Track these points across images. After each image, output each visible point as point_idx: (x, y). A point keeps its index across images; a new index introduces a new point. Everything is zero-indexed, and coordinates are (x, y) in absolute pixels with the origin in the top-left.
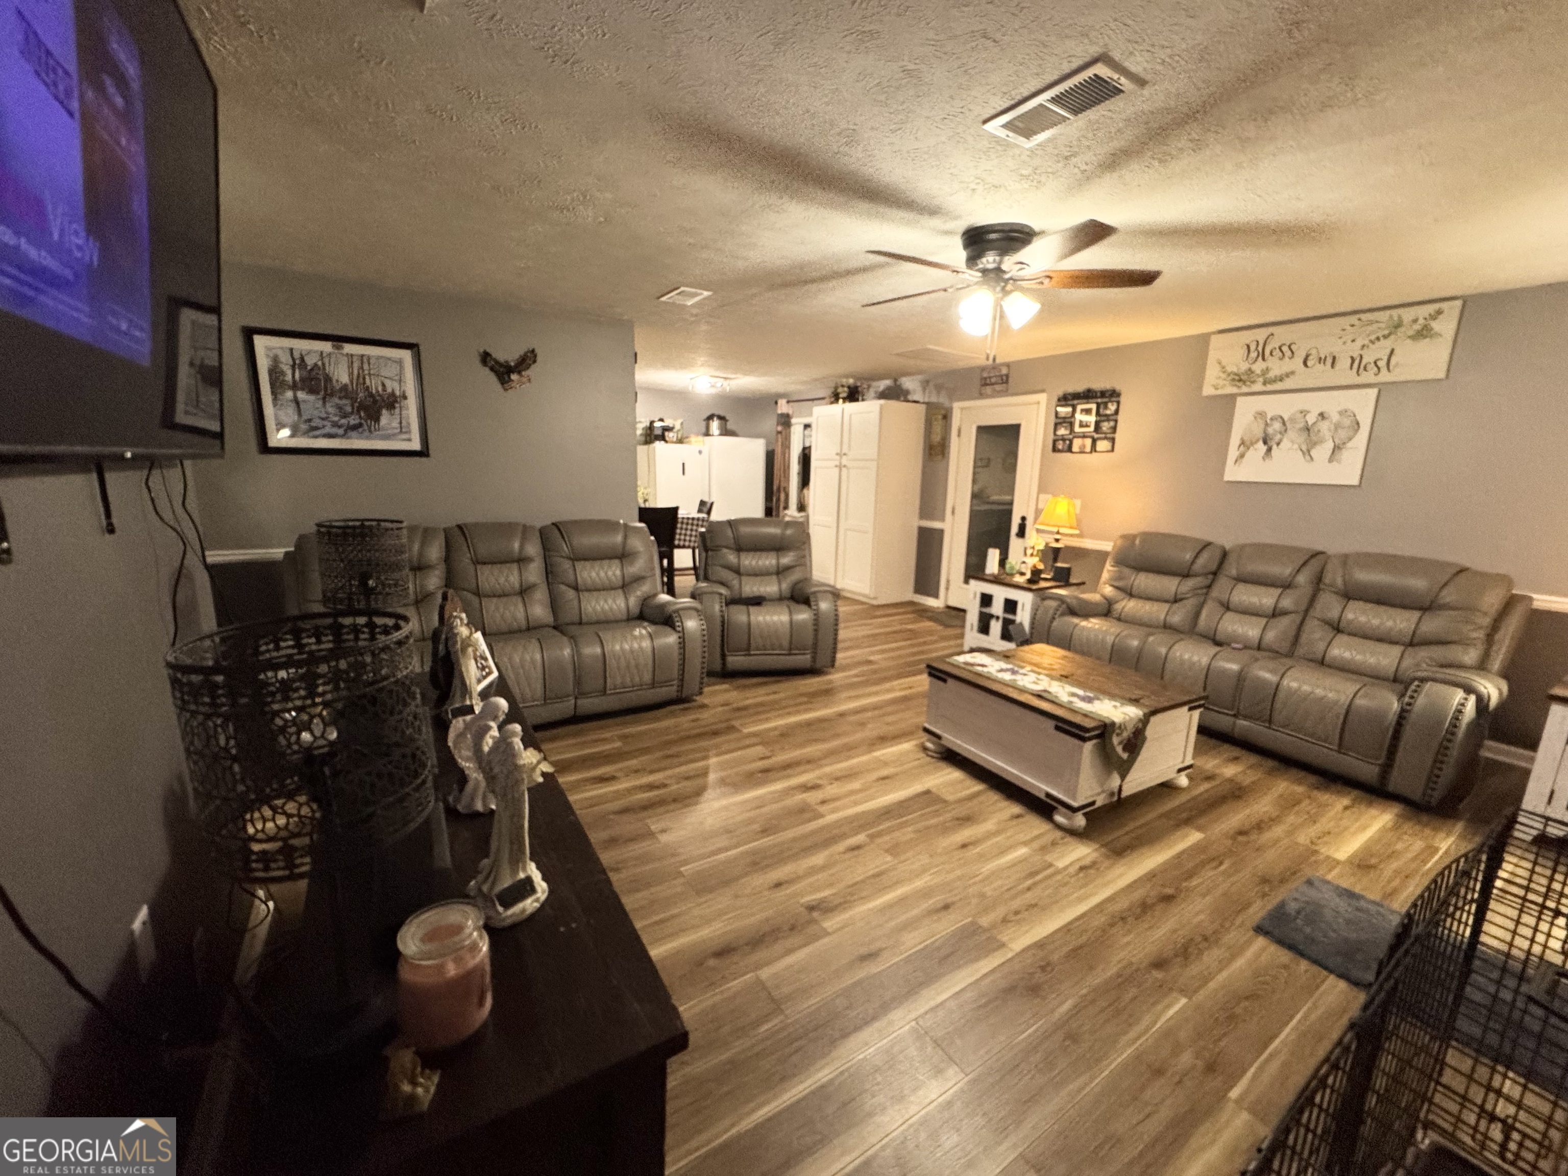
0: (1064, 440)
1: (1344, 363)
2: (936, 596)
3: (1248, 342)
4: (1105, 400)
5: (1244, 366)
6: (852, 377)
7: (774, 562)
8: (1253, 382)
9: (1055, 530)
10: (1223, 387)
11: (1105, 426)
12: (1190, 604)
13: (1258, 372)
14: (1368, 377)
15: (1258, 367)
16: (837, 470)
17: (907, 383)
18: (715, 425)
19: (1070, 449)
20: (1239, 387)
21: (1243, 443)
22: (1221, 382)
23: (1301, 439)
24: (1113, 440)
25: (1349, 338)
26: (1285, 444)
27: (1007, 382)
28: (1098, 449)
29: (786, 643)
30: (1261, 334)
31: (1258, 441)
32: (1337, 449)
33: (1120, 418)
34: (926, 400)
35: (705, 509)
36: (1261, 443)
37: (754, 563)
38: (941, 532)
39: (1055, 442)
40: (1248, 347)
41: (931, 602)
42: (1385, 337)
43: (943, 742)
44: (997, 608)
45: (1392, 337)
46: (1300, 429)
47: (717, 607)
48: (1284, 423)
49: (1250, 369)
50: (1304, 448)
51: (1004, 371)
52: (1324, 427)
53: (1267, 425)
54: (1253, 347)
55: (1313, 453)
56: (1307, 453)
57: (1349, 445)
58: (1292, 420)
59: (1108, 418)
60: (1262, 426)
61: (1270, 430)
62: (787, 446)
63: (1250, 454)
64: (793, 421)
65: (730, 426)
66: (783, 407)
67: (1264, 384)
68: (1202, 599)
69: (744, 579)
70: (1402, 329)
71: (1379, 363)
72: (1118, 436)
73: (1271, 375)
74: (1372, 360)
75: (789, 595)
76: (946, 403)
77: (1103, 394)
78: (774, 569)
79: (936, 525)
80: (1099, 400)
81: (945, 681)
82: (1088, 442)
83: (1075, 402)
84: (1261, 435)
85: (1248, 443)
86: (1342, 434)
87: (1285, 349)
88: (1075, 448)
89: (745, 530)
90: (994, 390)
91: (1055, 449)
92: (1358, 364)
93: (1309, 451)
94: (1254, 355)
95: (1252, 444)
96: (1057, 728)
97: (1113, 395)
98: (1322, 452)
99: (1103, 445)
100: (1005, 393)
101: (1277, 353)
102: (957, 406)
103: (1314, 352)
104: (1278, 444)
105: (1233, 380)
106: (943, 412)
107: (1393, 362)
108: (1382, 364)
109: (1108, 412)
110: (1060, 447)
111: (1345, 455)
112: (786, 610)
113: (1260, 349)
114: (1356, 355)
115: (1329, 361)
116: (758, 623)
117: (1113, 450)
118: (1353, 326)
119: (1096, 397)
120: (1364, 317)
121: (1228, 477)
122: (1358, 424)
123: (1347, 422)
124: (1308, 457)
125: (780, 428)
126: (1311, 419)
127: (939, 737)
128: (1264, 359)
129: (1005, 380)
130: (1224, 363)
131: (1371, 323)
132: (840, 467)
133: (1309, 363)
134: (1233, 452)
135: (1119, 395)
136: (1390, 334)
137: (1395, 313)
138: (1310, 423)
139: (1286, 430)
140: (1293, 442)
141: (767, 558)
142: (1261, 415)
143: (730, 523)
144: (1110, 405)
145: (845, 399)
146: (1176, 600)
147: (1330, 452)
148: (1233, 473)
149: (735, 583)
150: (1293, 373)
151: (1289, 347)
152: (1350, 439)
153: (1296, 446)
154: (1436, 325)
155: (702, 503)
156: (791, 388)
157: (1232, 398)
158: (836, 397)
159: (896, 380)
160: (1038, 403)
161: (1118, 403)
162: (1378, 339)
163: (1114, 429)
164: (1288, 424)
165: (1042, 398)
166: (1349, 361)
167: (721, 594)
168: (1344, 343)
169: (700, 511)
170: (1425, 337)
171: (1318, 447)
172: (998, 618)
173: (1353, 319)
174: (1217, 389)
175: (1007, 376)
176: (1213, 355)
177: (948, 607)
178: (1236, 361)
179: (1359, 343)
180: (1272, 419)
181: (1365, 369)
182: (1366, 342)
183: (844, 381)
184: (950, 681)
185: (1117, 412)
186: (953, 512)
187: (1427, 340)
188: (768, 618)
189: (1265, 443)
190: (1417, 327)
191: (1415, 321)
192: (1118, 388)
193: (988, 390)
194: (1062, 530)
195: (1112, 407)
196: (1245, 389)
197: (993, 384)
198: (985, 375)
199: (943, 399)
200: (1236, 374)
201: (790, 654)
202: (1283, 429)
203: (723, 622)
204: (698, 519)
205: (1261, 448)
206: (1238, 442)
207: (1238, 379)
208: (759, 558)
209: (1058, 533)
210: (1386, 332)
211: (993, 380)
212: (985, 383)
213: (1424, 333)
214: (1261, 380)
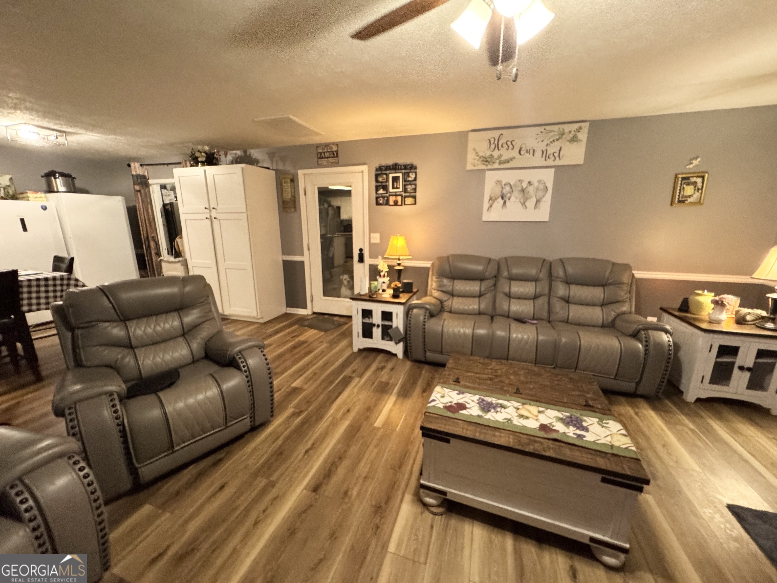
0: (383, 197)
1: (538, 153)
2: (305, 307)
3: (489, 138)
4: (408, 171)
5: (488, 153)
6: (208, 145)
7: (176, 323)
8: (494, 163)
9: (397, 257)
10: (478, 164)
11: (409, 188)
12: (489, 296)
13: (496, 156)
14: (550, 162)
15: (496, 154)
16: (208, 221)
17: (255, 153)
18: (59, 183)
19: (387, 203)
20: (486, 165)
21: (491, 199)
22: (476, 162)
23: (520, 196)
24: (414, 197)
25: (540, 139)
26: (513, 199)
27: (337, 156)
28: (406, 203)
29: (221, 420)
30: (496, 134)
31: (498, 198)
32: (538, 201)
33: (418, 182)
34: (275, 168)
35: (64, 266)
36: (500, 198)
37: (149, 330)
38: (302, 263)
39: (377, 198)
40: (490, 142)
41: (301, 312)
42: (557, 140)
43: (449, 497)
44: (377, 319)
45: (560, 140)
46: (520, 191)
47: (107, 413)
48: (511, 187)
49: (491, 155)
50: (522, 201)
51: (334, 149)
52: (531, 189)
53: (502, 188)
54: (492, 141)
55: (526, 204)
56: (524, 204)
57: (543, 199)
58: (515, 185)
59: (410, 183)
60: (501, 189)
61: (505, 191)
62: (148, 201)
63: (495, 205)
64: (150, 181)
65: (78, 184)
66: (136, 169)
67: (500, 163)
68: (494, 292)
69: (140, 353)
70: (565, 136)
71: (555, 154)
72: (418, 194)
73: (503, 159)
74: (552, 153)
75: (203, 354)
76: (292, 171)
77: (405, 167)
78: (180, 331)
79: (297, 258)
80: (403, 171)
81: (448, 441)
82: (399, 198)
83: (388, 172)
84: (499, 194)
85: (494, 198)
86: (540, 194)
87: (509, 143)
88: (391, 202)
89: (126, 296)
90: (328, 162)
91: (378, 204)
92: (544, 153)
93: (524, 203)
94: (493, 146)
95: (496, 199)
96: (604, 480)
97: (412, 168)
98: (531, 203)
99: (409, 201)
100: (337, 164)
101: (505, 145)
102: (301, 172)
103: (523, 146)
104: (509, 199)
105: (483, 161)
106: (291, 177)
107: (561, 155)
108: (556, 155)
109: (410, 179)
110: (381, 202)
111: (542, 204)
112: (210, 381)
113: (496, 142)
114: (544, 150)
115: (531, 152)
116: (179, 413)
117: (415, 204)
118: (542, 132)
119: (401, 169)
120: (548, 128)
121: (484, 219)
122: (547, 188)
123: (542, 187)
124: (524, 206)
125: (137, 188)
126: (525, 185)
127: (444, 493)
128: (499, 150)
129: (335, 155)
130: (478, 150)
131: (551, 131)
132: (210, 219)
133: (522, 153)
134: (486, 205)
135: (416, 168)
136: (559, 138)
137: (561, 126)
138: (524, 187)
139: (512, 191)
140: (516, 198)
141: (166, 321)
142: (499, 182)
143: (102, 290)
144: (411, 174)
145: (203, 163)
146: (480, 296)
147: (535, 203)
148: (487, 216)
149: (129, 360)
150: (514, 158)
151: (511, 142)
152: (544, 196)
153: (518, 200)
154: (580, 135)
155: (58, 260)
156: (143, 152)
157: (483, 171)
158: (195, 162)
159: (245, 152)
160: (362, 172)
161: (416, 173)
162: (554, 140)
163: (415, 190)
164: (513, 187)
165: (364, 168)
166: (541, 153)
167: (111, 394)
168: (538, 142)
169: (56, 268)
170: (575, 141)
171: (529, 201)
172: (378, 326)
173: (542, 129)
174: (474, 166)
175: (337, 152)
176: (471, 146)
177: (314, 313)
178: (484, 151)
179: (546, 142)
180: (505, 185)
181: (549, 157)
182: (549, 142)
183: (200, 147)
184: (453, 440)
185: (415, 179)
186: (309, 249)
187: (576, 143)
188: (191, 401)
189: (502, 198)
190: (571, 135)
191: (570, 132)
192: (414, 164)
193: (324, 161)
194: (401, 258)
195: (412, 176)
196: (489, 167)
197: (328, 158)
198: (320, 150)
199: (288, 168)
200: (484, 158)
201: (227, 427)
202: (511, 190)
203: (123, 433)
204: (54, 279)
205: (500, 201)
206: (488, 198)
207: (487, 160)
208: (157, 324)
209: (399, 259)
210: (557, 137)
211: (327, 155)
212: (321, 156)
213: (574, 139)
214: (498, 161)
